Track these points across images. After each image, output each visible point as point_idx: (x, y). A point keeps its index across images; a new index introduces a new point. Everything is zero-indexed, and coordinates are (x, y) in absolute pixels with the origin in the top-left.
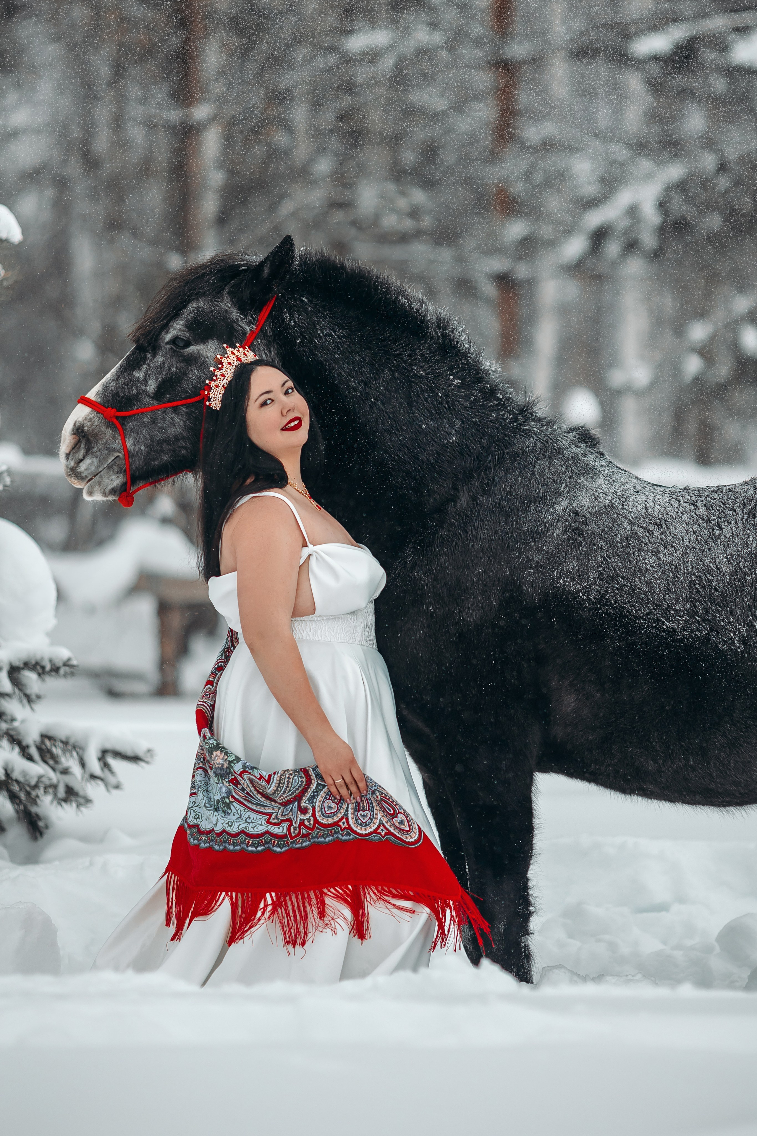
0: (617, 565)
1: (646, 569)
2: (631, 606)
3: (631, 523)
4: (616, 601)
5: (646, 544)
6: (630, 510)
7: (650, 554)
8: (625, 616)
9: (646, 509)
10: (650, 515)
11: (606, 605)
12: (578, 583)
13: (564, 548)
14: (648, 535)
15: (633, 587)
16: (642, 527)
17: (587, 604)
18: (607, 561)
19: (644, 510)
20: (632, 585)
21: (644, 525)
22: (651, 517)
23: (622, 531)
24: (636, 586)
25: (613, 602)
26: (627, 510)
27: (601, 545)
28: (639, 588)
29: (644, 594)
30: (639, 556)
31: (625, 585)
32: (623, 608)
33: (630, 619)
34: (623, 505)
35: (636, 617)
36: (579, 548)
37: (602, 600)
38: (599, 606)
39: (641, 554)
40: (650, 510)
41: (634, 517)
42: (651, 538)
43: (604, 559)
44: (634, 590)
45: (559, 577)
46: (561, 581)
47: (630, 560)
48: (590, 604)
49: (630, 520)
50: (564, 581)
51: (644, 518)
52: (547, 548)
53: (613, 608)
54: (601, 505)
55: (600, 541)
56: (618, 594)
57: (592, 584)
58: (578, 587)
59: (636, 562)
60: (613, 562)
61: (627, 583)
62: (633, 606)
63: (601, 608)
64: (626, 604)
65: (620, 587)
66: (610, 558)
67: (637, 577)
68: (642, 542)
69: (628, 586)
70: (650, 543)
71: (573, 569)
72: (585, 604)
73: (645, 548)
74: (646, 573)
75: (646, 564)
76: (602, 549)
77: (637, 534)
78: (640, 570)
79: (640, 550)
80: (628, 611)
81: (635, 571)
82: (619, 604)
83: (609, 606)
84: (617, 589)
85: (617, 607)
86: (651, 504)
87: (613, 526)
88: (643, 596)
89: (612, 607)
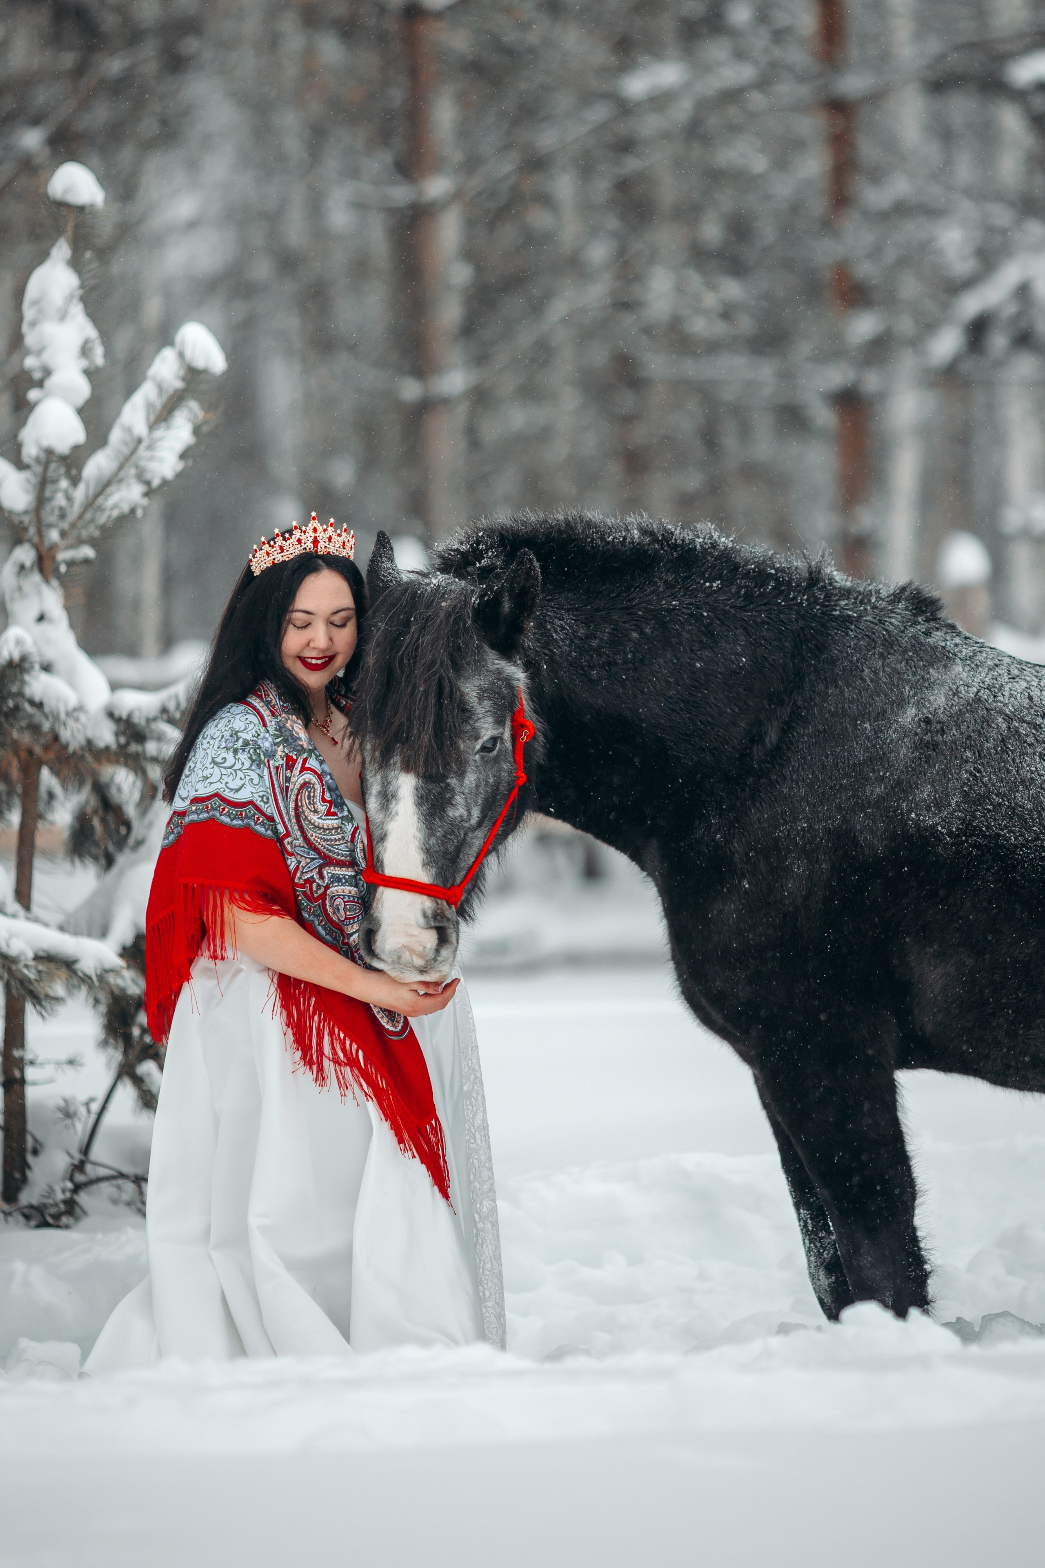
0: (990, 779)
1: (1032, 779)
2: (1008, 832)
3: (1008, 719)
4: (988, 828)
5: (1031, 745)
6: (1007, 701)
7: (1037, 758)
8: (1002, 847)
9: (1030, 698)
10: (1036, 705)
11: (974, 835)
12: (935, 814)
13: (915, 770)
14: (1034, 731)
15: (1013, 805)
16: (1025, 722)
17: (948, 839)
18: (975, 775)
19: (1028, 701)
20: (1011, 803)
21: (1028, 719)
22: (1037, 708)
23: (994, 732)
24: (1016, 804)
25: (984, 829)
26: (1002, 702)
27: (967, 757)
28: (1020, 807)
29: (1028, 814)
30: (1021, 763)
31: (1000, 804)
32: (999, 835)
33: (1008, 849)
34: (995, 697)
35: (1016, 846)
36: (935, 767)
37: (969, 829)
38: (964, 838)
39: (1024, 758)
40: (1036, 699)
41: (1013, 710)
42: (1038, 736)
43: (971, 774)
44: (1014, 809)
45: (910, 811)
46: (913, 815)
47: (1008, 770)
48: (951, 838)
49: (1007, 715)
50: (916, 815)
51: (1027, 709)
52: (892, 774)
53: (985, 836)
54: (962, 702)
55: (965, 751)
56: (991, 818)
57: (955, 811)
58: (936, 819)
59: (1017, 771)
60: (983, 776)
61: (1003, 800)
62: (1012, 832)
63: (967, 841)
64: (1002, 830)
65: (994, 807)
66: (979, 772)
67: (1018, 791)
68: (1025, 742)
69: (1005, 804)
70: (1038, 741)
71: (928, 795)
72: (945, 839)
73: (1030, 750)
74: (1030, 785)
75: (1032, 772)
76: (967, 761)
77: (1017, 732)
78: (1023, 782)
79: (1022, 754)
80: (1005, 840)
81: (1015, 783)
82: (993, 831)
83: (978, 836)
84: (989, 810)
85: (990, 836)
86: (1035, 693)
87: (982, 728)
88: (1027, 817)
89: (983, 836)
